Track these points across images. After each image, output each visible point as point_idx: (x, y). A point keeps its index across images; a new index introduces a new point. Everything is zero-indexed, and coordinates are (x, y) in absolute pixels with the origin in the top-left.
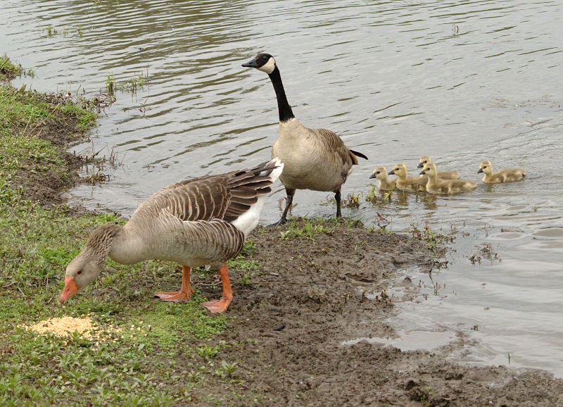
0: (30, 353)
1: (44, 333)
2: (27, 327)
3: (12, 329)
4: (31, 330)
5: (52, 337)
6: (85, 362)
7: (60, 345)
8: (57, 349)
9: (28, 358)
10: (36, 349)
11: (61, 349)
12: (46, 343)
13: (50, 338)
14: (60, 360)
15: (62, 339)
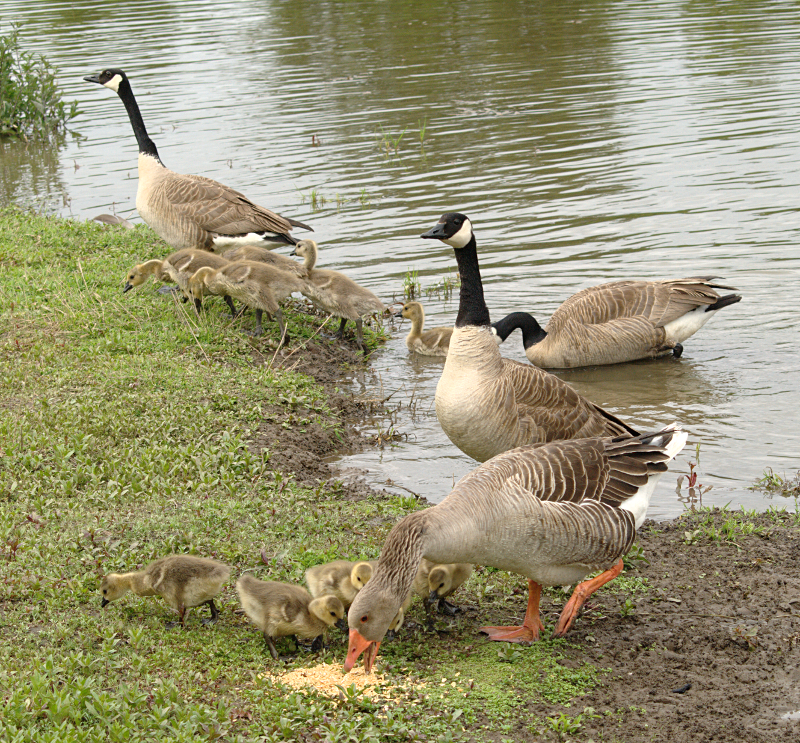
0: (278, 720)
1: (301, 689)
2: (273, 678)
3: (250, 680)
4: (280, 682)
5: (314, 695)
6: (366, 736)
7: (326, 708)
8: (321, 714)
9: (275, 729)
10: (288, 714)
11: (328, 715)
12: (304, 705)
13: (310, 697)
14: (327, 733)
15: (331, 699)
